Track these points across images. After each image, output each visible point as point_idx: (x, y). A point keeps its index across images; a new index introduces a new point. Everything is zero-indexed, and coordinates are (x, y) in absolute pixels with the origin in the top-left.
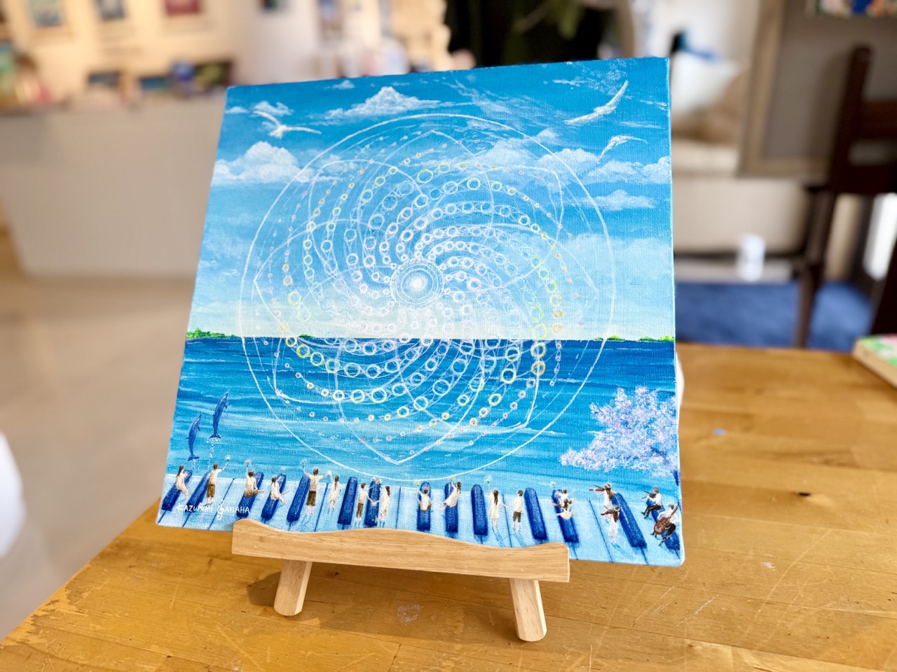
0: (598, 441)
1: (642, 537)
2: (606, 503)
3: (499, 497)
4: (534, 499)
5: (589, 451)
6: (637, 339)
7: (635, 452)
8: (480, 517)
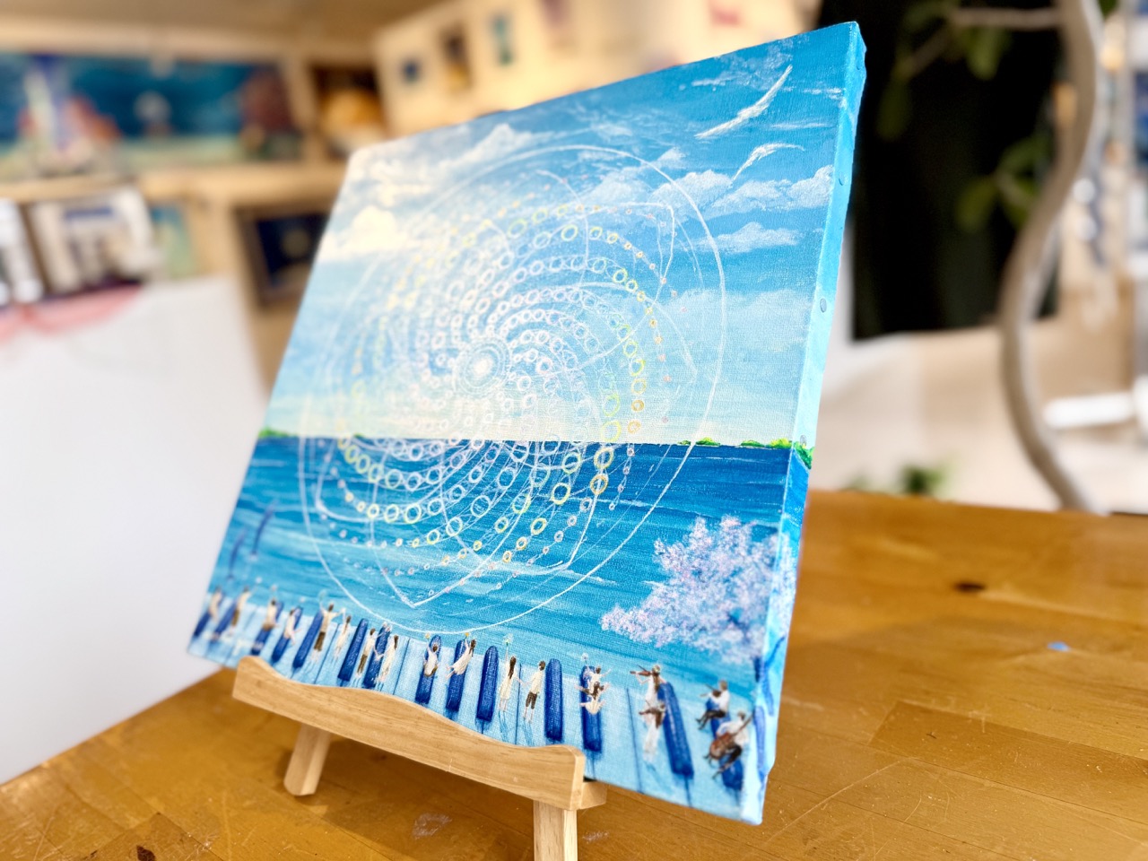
0: (655, 598)
1: (689, 759)
2: (648, 697)
3: (516, 668)
4: (557, 677)
5: (641, 612)
6: (737, 443)
7: (704, 619)
8: (487, 694)
